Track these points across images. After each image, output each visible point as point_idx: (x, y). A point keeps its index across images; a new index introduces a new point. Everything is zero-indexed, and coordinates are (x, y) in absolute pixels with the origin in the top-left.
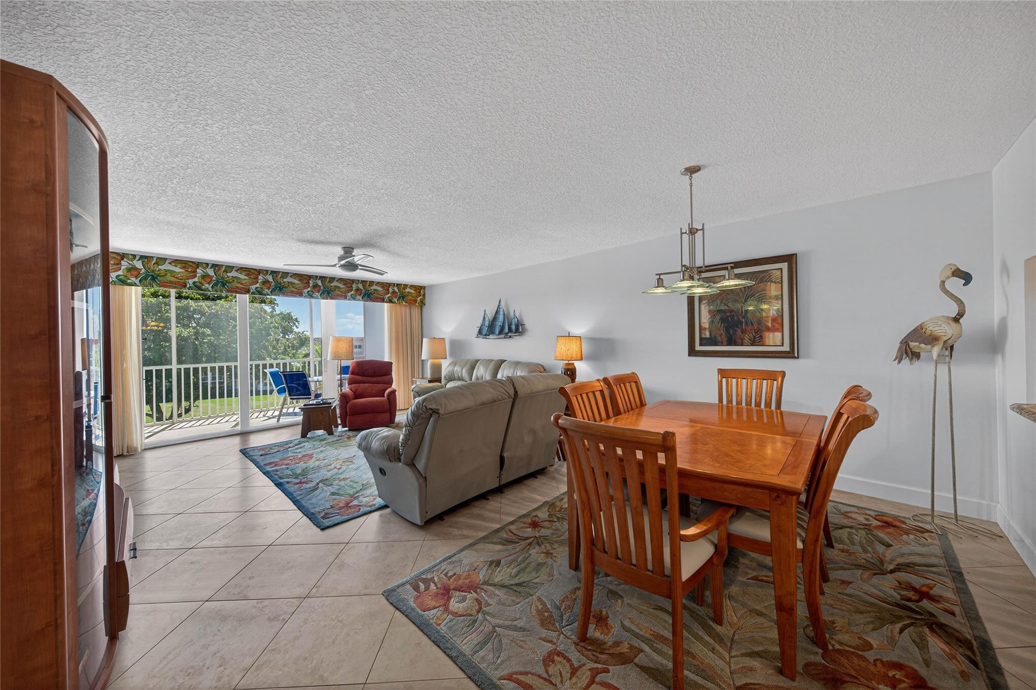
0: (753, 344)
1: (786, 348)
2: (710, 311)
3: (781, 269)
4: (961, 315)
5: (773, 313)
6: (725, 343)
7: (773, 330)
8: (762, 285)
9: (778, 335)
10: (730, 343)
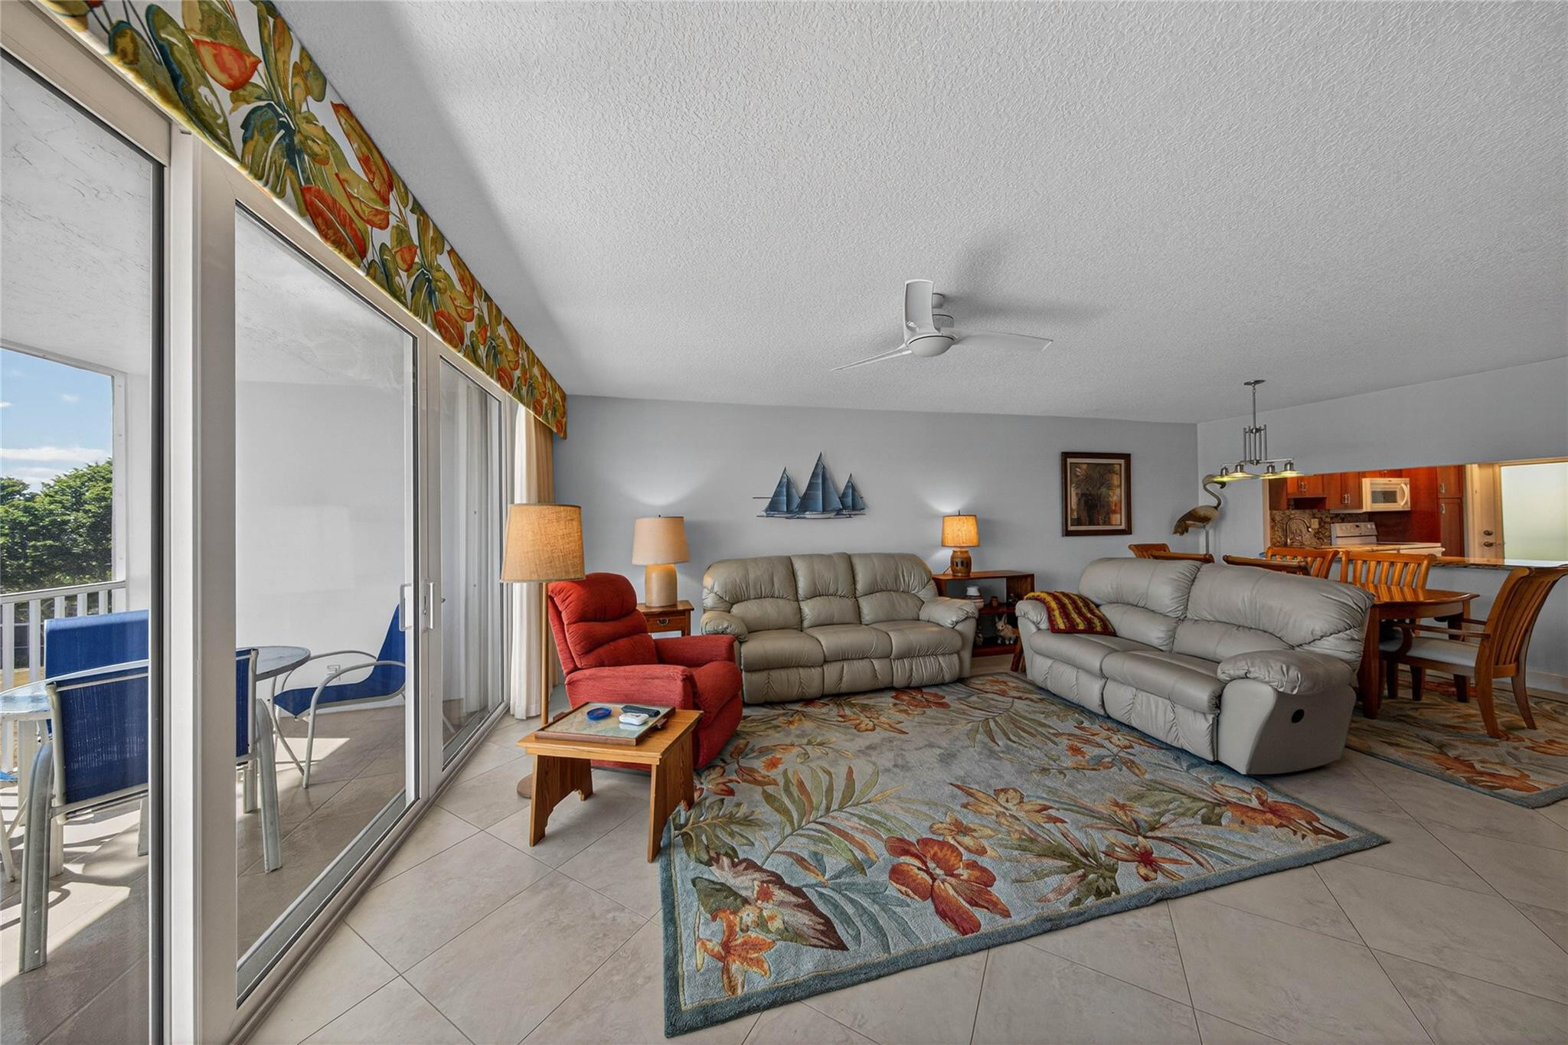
0: (1105, 523)
1: (1123, 527)
2: (1077, 494)
3: (1120, 465)
4: (1219, 504)
5: (1115, 498)
6: (1087, 523)
7: (1115, 512)
8: (1110, 476)
9: (1119, 516)
10: (1091, 523)
